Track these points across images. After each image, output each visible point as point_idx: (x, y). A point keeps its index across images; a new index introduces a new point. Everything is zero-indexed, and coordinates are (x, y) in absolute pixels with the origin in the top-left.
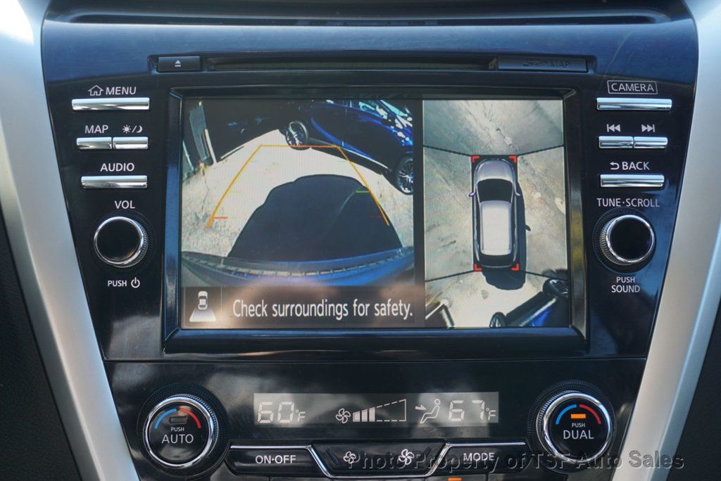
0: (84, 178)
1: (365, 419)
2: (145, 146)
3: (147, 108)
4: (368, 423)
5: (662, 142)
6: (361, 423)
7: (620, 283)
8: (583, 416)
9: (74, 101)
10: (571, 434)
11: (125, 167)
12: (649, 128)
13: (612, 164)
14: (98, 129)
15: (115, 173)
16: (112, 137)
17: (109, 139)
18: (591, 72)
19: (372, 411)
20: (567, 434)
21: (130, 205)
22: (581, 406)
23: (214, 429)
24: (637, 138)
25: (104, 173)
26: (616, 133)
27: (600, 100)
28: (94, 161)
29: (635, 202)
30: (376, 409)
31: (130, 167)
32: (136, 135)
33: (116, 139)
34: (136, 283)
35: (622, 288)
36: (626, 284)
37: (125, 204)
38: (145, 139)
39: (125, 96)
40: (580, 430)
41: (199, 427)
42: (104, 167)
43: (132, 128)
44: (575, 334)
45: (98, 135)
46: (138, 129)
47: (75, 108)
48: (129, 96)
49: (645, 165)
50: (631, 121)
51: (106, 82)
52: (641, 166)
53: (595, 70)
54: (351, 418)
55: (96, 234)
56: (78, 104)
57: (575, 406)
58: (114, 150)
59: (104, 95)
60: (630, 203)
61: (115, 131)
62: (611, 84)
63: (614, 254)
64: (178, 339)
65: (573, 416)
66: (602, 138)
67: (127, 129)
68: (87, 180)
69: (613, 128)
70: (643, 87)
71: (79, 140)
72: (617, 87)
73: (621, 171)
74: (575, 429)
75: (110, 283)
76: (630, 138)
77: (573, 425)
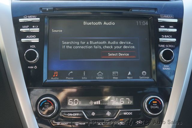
0: (22, 40)
1: (97, 104)
5: (175, 30)
7: (165, 67)
8: (156, 102)
9: (20, 19)
10: (153, 107)
11: (33, 37)
12: (172, 27)
13: (162, 36)
14: (26, 27)
15: (30, 38)
16: (30, 28)
17: (29, 29)
19: (99, 101)
20: (152, 107)
21: (34, 46)
23: (57, 106)
24: (169, 29)
25: (28, 38)
26: (163, 28)
27: (159, 19)
28: (25, 35)
29: (169, 46)
30: (100, 101)
32: (36, 28)
33: (31, 29)
34: (36, 67)
35: (166, 68)
36: (166, 67)
37: (33, 46)
38: (39, 29)
39: (33, 18)
40: (155, 106)
41: (53, 105)
42: (27, 37)
43: (35, 26)
44: (153, 81)
45: (26, 28)
47: (20, 21)
48: (34, 18)
49: (171, 36)
50: (167, 25)
51: (28, 15)
52: (170, 36)
53: (157, 12)
54: (94, 103)
55: (25, 54)
56: (21, 20)
57: (154, 99)
58: (30, 32)
59: (28, 18)
60: (167, 46)
62: (161, 15)
63: (163, 59)
64: (47, 82)
65: (153, 102)
66: (159, 29)
67: (34, 27)
69: (162, 27)
70: (170, 16)
71: (21, 30)
72: (163, 16)
73: (164, 38)
74: (154, 106)
75: (29, 67)
76: (167, 29)
77: (153, 104)
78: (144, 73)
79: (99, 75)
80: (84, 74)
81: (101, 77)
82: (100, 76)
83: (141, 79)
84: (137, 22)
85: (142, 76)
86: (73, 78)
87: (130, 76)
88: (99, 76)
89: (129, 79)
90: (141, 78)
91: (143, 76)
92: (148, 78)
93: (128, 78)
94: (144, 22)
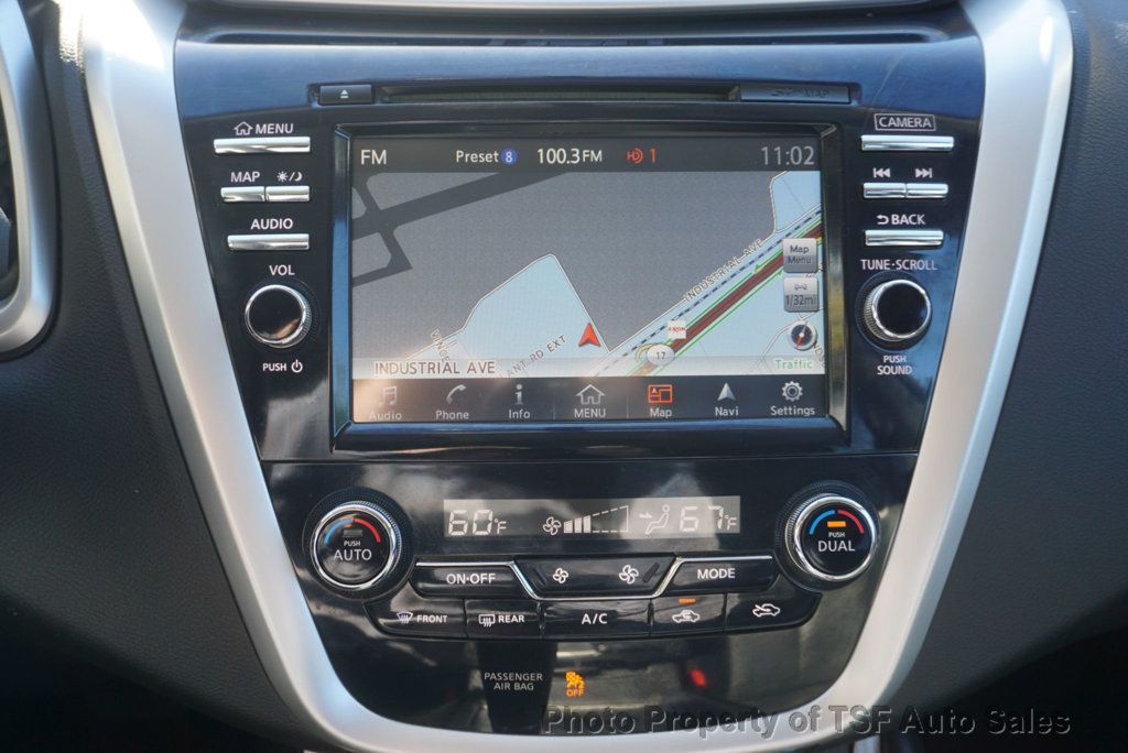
0: (231, 238)
1: (578, 530)
2: (307, 197)
3: (307, 149)
4: (583, 535)
5: (940, 190)
6: (573, 535)
7: (888, 363)
8: (842, 524)
9: (217, 142)
10: (828, 546)
11: (281, 223)
12: (925, 173)
13: (880, 217)
14: (247, 177)
15: (269, 232)
16: (265, 186)
17: (261, 189)
18: (854, 103)
19: (587, 520)
20: (823, 546)
21: (288, 270)
22: (840, 512)
23: (397, 543)
24: (910, 185)
25: (256, 231)
26: (885, 179)
27: (865, 138)
28: (243, 216)
29: (908, 265)
30: (593, 519)
31: (288, 224)
32: (293, 183)
33: (269, 189)
34: (297, 366)
35: (891, 369)
36: (894, 365)
37: (282, 270)
38: (306, 188)
39: (279, 135)
40: (839, 540)
41: (379, 540)
42: (255, 224)
43: (289, 175)
44: (834, 426)
45: (247, 184)
46: (296, 176)
47: (218, 151)
48: (285, 135)
49: (920, 219)
50: (903, 164)
51: (257, 118)
52: (915, 219)
53: (859, 100)
54: (561, 529)
55: (248, 307)
56: (222, 145)
57: (833, 512)
58: (267, 202)
59: (253, 134)
60: (901, 265)
61: (268, 179)
62: (878, 118)
63: (881, 327)
64: (350, 435)
65: (831, 524)
66: (867, 185)
67: (282, 177)
68: (235, 241)
69: (880, 173)
70: (917, 122)
71: (224, 191)
72: (886, 122)
73: (890, 226)
74: (832, 539)
75: (265, 366)
76: (901, 185)
77: (830, 534)
78: (792, 391)
79: (585, 400)
80: (519, 395)
81: (595, 407)
82: (591, 406)
83: (777, 416)
84: (765, 149)
85: (783, 403)
86: (466, 416)
87: (726, 403)
88: (584, 407)
89: (723, 418)
90: (780, 411)
91: (789, 404)
92: (810, 411)
93: (719, 411)
94: (796, 151)
